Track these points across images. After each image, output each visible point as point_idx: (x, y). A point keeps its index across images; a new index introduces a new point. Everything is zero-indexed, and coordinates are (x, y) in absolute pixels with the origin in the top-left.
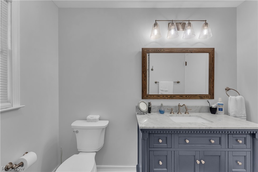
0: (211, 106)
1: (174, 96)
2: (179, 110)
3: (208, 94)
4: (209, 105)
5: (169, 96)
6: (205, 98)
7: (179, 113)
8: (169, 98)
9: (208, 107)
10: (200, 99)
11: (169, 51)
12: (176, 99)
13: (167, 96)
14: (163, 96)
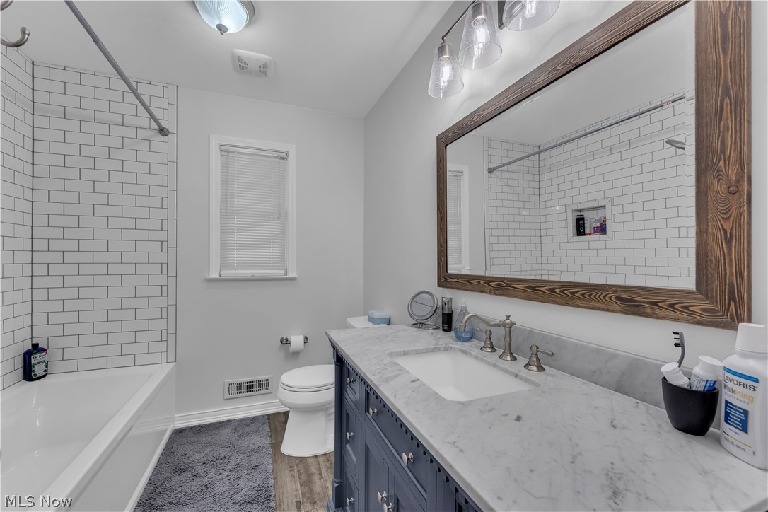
1: (507, 285)
5: (493, 284)
8: (495, 288)
10: (622, 312)
11: (492, 109)
12: (516, 297)
13: (488, 283)
14: (479, 282)
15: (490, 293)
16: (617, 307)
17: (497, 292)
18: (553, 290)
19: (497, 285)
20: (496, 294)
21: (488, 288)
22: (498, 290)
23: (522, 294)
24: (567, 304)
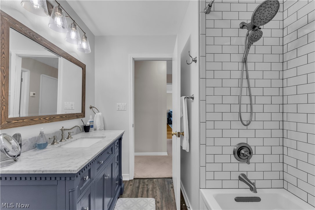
0: (85, 124)
1: (54, 118)
2: (63, 136)
3: (81, 112)
4: (83, 124)
5: (47, 118)
6: (80, 117)
7: (63, 141)
8: (48, 120)
9: (82, 126)
10: (77, 118)
11: (49, 45)
12: (56, 121)
13: (45, 119)
14: (40, 119)
15: (46, 122)
16: (76, 118)
17: (49, 121)
18: (66, 117)
19: (49, 118)
20: (48, 122)
21: (45, 121)
22: (49, 120)
23: (58, 120)
24: (69, 119)
